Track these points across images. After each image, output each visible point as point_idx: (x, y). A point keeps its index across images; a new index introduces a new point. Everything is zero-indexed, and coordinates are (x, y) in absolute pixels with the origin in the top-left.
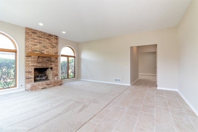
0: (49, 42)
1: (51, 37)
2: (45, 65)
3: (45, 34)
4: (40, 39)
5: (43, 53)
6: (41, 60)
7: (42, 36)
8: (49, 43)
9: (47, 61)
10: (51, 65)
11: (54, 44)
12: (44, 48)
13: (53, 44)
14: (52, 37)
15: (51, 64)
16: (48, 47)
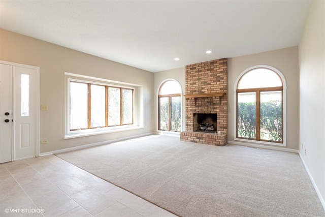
0: (211, 74)
1: (215, 65)
2: (205, 110)
3: (205, 64)
4: (200, 73)
5: (203, 92)
6: (200, 102)
7: (202, 69)
8: (211, 76)
9: (208, 104)
10: (215, 110)
11: (220, 75)
12: (204, 85)
13: (218, 75)
14: (217, 64)
15: (215, 108)
16: (210, 82)
